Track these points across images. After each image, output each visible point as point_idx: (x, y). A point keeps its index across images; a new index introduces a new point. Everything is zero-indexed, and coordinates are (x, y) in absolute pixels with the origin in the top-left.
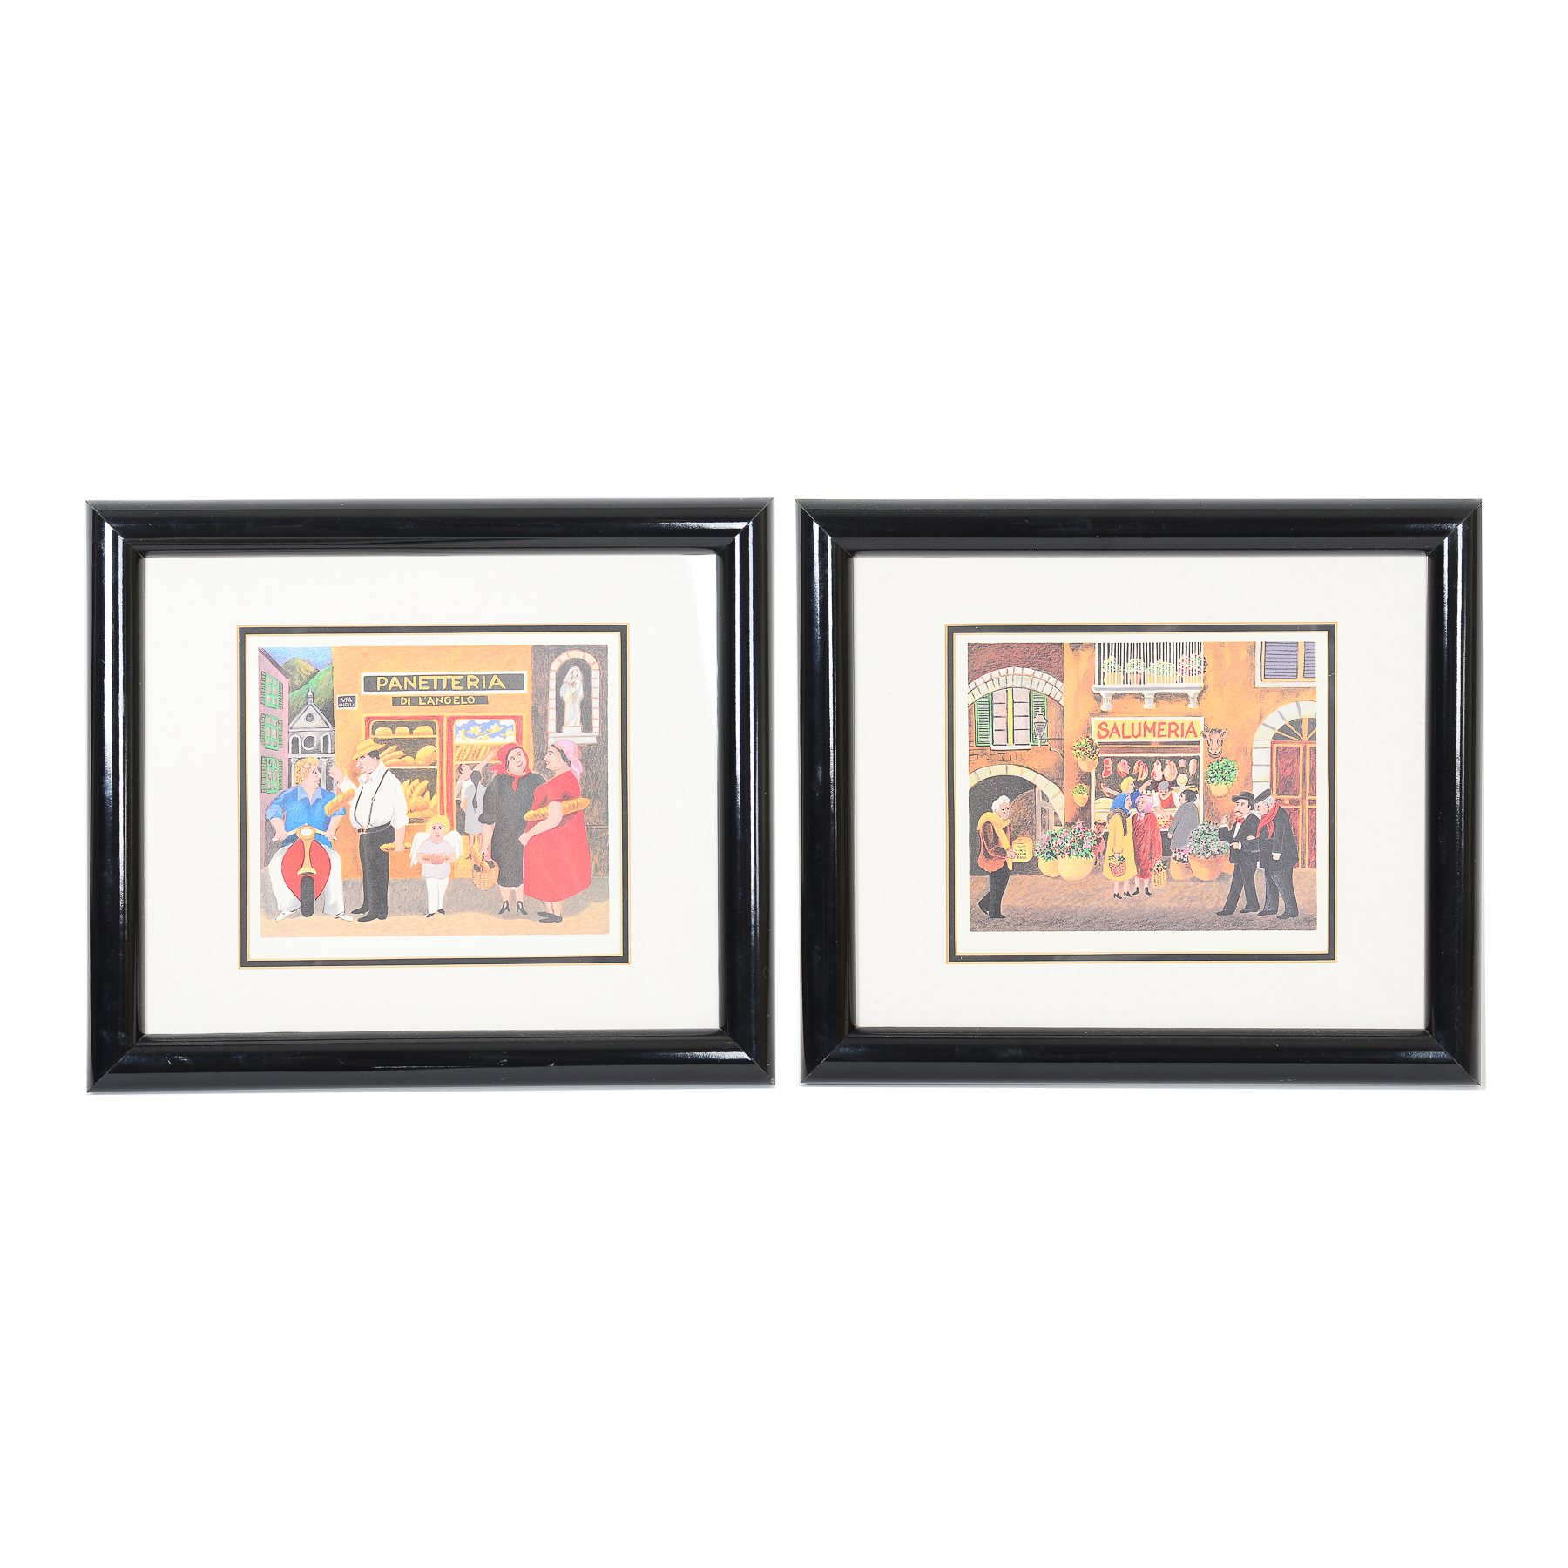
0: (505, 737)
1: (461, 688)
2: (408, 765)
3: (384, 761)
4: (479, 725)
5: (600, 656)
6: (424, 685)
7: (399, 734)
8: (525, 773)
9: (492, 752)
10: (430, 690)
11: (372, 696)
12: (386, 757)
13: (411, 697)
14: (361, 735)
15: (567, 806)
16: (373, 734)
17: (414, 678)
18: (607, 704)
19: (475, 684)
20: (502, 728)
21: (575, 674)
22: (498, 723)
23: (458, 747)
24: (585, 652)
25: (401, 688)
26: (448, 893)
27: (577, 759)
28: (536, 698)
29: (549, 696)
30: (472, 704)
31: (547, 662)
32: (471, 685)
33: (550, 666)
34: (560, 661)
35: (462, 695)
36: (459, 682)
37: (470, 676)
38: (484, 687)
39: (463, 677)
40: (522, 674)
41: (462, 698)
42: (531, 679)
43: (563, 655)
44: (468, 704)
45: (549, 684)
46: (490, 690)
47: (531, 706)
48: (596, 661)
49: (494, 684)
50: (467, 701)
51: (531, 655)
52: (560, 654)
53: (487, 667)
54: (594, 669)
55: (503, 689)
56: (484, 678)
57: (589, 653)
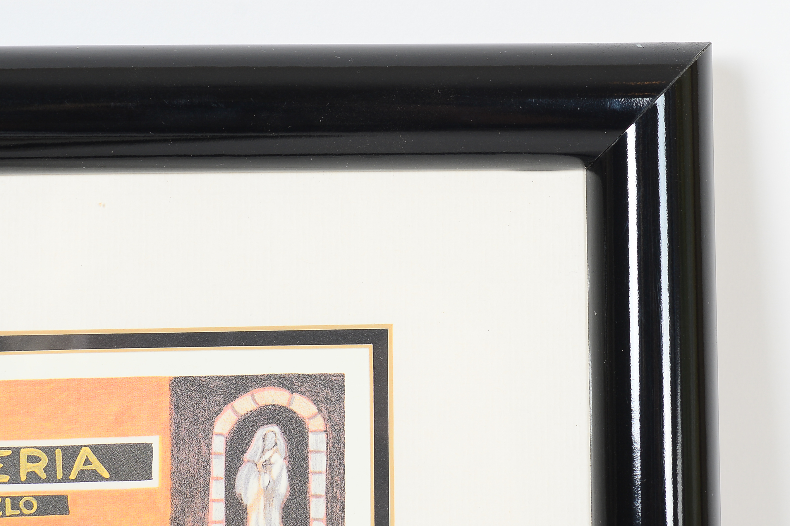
1: (6, 478)
5: (327, 400)
18: (343, 509)
19: (39, 468)
21: (270, 442)
24: (292, 391)
28: (182, 499)
29: (210, 493)
30: (30, 515)
31: (206, 415)
32: (28, 472)
33: (212, 424)
34: (235, 412)
35: (7, 493)
36: (2, 465)
37: (26, 449)
38: (60, 476)
39: (10, 452)
40: (147, 443)
41: (8, 501)
42: (169, 454)
43: (242, 399)
44: (22, 514)
45: (211, 465)
46: (74, 481)
47: (169, 517)
48: (317, 411)
49: (82, 467)
50: (19, 508)
51: (168, 400)
52: (236, 397)
53: (66, 429)
54: (314, 429)
55: (103, 479)
56: (59, 454)
57: (302, 393)
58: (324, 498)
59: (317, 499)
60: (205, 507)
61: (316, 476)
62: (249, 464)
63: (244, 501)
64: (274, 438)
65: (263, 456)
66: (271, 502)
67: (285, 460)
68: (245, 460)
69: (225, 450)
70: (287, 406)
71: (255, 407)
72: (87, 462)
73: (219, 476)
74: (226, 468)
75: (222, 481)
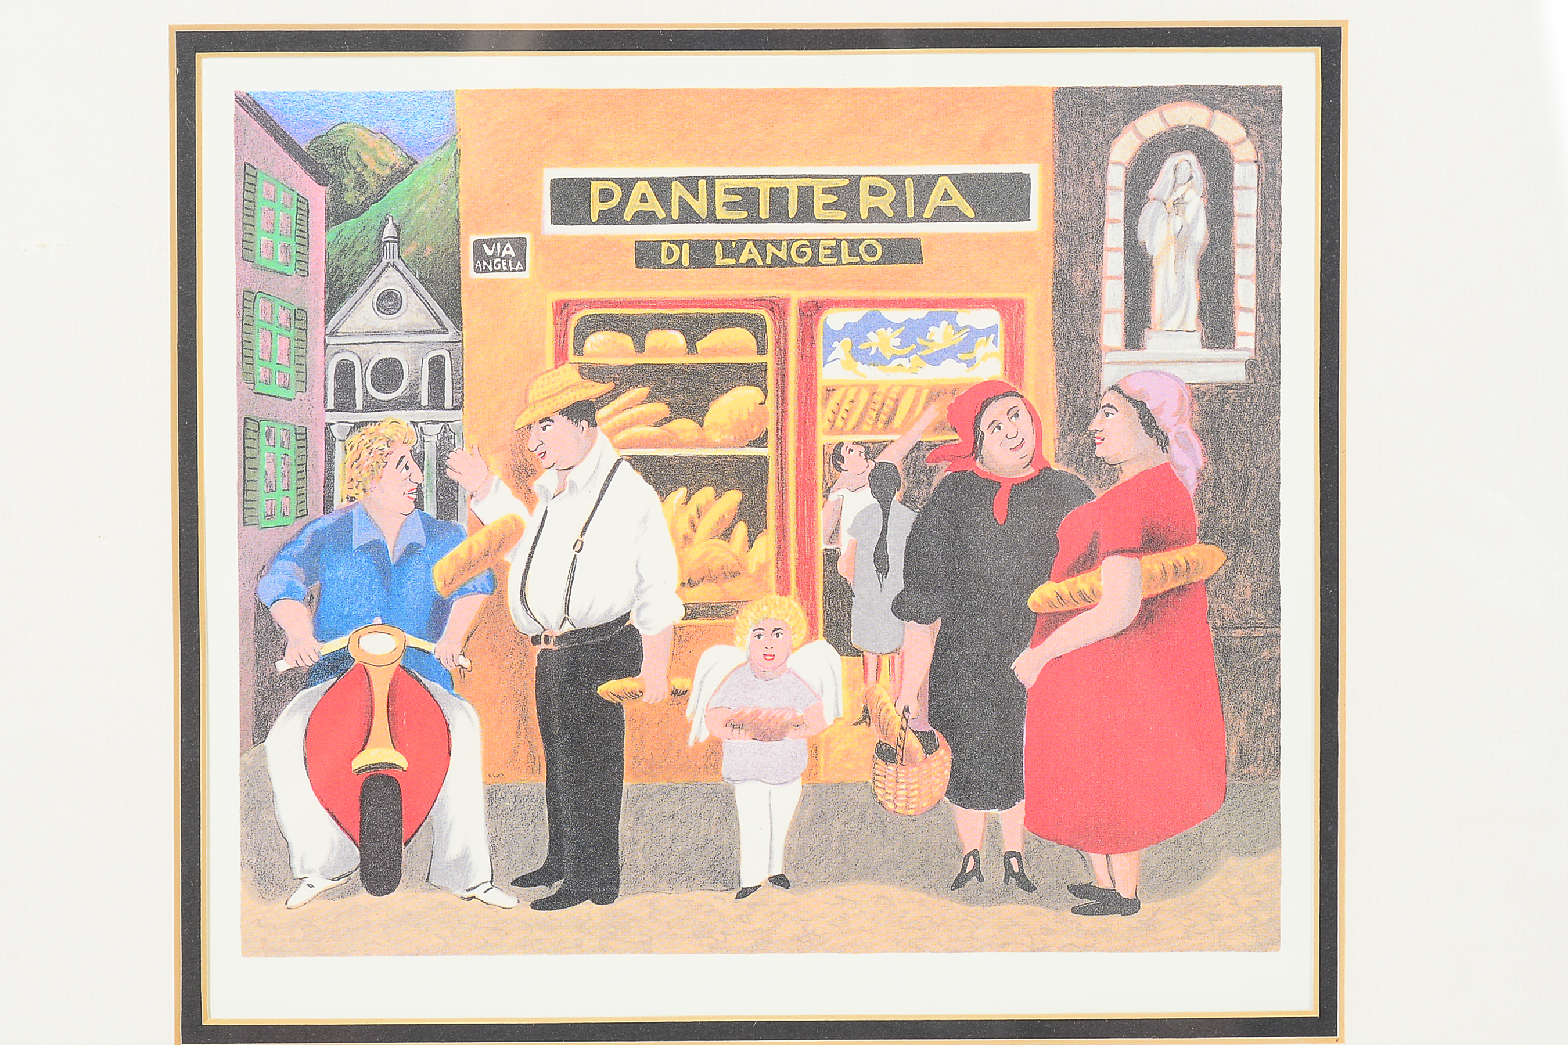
0: (971, 363)
1: (842, 215)
2: (681, 445)
3: (611, 433)
4: (895, 326)
5: (1259, 121)
6: (729, 206)
7: (656, 351)
8: (1031, 471)
9: (932, 408)
10: (747, 220)
11: (576, 239)
12: (617, 419)
13: (690, 242)
14: (542, 354)
15: (1157, 568)
16: (579, 350)
17: (702, 183)
18: (1278, 263)
19: (884, 203)
20: (962, 336)
21: (1183, 175)
22: (952, 320)
23: (830, 391)
24: (1213, 107)
25: (661, 214)
26: (798, 828)
27: (1186, 427)
28: (1068, 246)
29: (1105, 239)
30: (871, 263)
31: (1100, 138)
32: (870, 208)
33: (1109, 150)
34: (1138, 134)
35: (844, 235)
36: (837, 198)
37: (868, 178)
38: (910, 214)
39: (846, 182)
40: (1024, 172)
41: (844, 245)
42: (1051, 187)
43: (1148, 118)
44: (862, 262)
45: (1106, 204)
46: (928, 220)
47: (1051, 269)
48: (1245, 134)
49: (939, 203)
50: (858, 255)
51: (1051, 117)
52: (1139, 115)
53: (919, 153)
54: (1241, 158)
55: (965, 219)
56: (909, 186)
57: (1225, 111)
58: (1254, 249)
59: (1245, 250)
60: (1099, 257)
61: (1244, 220)
62: (1156, 202)
63: (1149, 251)
64: (1189, 170)
65: (1175, 193)
66: (1184, 253)
67: (1203, 199)
68: (1151, 197)
69: (1124, 184)
70: (1206, 128)
71: (1164, 128)
72: (946, 196)
73: (1116, 218)
74: (1126, 208)
75: (1120, 224)
